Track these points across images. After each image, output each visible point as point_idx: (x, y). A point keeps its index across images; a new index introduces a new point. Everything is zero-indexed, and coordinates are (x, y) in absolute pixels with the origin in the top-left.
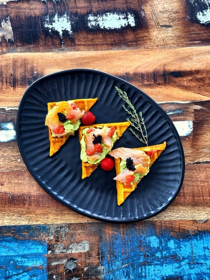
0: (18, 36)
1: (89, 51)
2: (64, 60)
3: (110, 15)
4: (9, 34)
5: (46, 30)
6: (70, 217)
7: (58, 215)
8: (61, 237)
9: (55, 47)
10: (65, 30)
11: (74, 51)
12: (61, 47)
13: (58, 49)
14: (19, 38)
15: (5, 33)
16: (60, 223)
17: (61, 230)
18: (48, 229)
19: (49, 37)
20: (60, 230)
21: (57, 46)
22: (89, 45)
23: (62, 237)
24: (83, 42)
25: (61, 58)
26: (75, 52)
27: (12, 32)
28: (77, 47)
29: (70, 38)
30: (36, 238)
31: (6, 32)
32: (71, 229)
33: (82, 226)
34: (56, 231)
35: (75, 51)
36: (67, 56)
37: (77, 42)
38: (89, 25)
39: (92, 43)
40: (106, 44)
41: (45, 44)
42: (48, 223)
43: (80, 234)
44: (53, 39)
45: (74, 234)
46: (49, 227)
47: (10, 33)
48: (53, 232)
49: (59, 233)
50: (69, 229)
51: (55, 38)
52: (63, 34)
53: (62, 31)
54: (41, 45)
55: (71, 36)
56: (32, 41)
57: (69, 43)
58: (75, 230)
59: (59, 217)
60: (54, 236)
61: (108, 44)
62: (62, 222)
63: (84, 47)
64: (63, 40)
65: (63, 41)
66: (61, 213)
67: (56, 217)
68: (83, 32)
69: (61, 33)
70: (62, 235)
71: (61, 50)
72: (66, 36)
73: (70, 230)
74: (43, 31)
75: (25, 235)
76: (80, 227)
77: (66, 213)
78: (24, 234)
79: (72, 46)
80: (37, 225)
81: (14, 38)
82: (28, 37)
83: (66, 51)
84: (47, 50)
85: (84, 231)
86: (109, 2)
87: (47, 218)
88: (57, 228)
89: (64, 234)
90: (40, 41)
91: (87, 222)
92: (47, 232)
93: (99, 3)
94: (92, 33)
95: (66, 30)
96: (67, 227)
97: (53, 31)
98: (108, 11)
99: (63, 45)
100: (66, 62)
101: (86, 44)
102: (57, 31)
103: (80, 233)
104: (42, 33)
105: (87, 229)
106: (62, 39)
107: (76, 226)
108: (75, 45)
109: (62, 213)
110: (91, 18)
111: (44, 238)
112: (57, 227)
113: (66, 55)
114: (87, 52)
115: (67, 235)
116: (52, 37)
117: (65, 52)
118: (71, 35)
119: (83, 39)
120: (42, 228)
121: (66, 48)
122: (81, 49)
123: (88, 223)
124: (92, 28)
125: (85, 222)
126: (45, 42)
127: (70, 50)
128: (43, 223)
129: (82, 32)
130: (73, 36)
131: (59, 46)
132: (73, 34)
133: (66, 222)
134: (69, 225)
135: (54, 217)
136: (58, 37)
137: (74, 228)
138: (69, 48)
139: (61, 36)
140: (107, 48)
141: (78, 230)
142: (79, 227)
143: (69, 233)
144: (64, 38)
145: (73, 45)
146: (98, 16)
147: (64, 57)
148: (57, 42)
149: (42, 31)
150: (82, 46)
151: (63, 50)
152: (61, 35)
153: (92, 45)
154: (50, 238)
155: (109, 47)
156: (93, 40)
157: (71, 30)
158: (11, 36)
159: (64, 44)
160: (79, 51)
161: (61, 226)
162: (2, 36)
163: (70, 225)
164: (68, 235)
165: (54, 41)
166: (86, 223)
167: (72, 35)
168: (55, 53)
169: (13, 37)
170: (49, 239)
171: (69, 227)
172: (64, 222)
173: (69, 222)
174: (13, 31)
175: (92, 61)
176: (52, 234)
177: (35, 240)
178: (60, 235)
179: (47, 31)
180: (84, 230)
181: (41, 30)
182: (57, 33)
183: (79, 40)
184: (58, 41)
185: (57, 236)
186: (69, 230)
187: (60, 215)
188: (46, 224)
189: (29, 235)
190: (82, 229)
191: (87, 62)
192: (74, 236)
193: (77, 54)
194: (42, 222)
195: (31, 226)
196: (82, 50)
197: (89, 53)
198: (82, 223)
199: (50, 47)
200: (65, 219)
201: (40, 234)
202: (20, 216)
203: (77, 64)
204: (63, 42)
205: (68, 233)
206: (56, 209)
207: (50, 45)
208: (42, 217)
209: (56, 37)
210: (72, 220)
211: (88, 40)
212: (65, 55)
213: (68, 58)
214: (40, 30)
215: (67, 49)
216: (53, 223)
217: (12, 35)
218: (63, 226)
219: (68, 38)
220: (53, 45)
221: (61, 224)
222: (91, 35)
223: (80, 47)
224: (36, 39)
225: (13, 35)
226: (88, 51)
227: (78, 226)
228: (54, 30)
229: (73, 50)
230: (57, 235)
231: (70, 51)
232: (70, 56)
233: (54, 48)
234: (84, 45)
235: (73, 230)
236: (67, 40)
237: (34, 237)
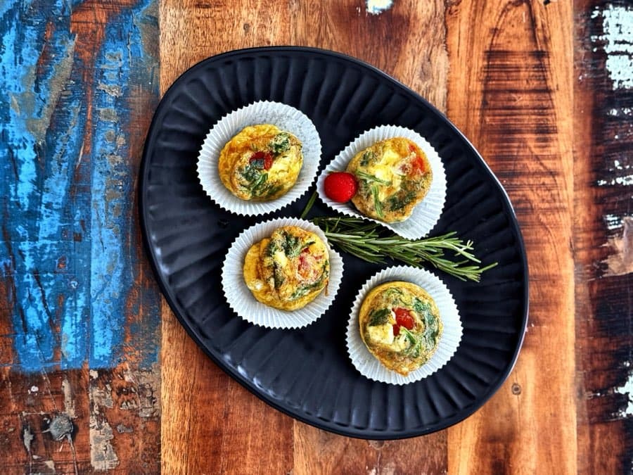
0: (616, 286)
1: (578, 459)
2: (556, 397)
4: (620, 264)
5: (627, 354)
6: (175, 421)
7: (182, 391)
8: (128, 401)
9: (589, 375)
10: (628, 400)
11: (578, 422)
12: (587, 391)
13: (583, 384)
14: (610, 289)
15: (622, 256)
16: (163, 396)
17: (146, 400)
18: (150, 368)
19: (613, 361)
20: (145, 396)
21: (589, 380)
22: (591, 460)
23: (129, 403)
24: (600, 444)
25: (561, 391)
26: (575, 424)
27: (624, 273)
28: (587, 430)
29: (608, 412)
30: (128, 340)
31: (625, 258)
32: (148, 424)
33: (154, 450)
34: (143, 387)
35: (578, 425)
36: (565, 405)
37: (598, 429)
39: (595, 466)
41: (596, 352)
42: (163, 368)
43: (133, 445)
44: (608, 372)
45: (135, 432)
46: (153, 370)
47: (623, 267)
48: (143, 381)
49: (139, 394)
50: (148, 418)
51: (609, 377)
52: (620, 395)
53: (627, 394)
54: (593, 341)
55: (613, 414)
56: (603, 321)
57: (598, 410)
58: (145, 435)
59: (176, 393)
60: (132, 383)
62: (165, 402)
63: (586, 447)
64: (605, 396)
65: (601, 394)
66: (186, 398)
67: (177, 386)
68: (624, 446)
69: (622, 390)
70: (134, 402)
71: (580, 391)
72: (614, 402)
73: (145, 420)
74: (626, 347)
75: (138, 312)
76: (150, 447)
77: (187, 411)
78: (141, 310)
79: (590, 418)
80: (159, 340)
81: (611, 277)
82: (613, 312)
83: (577, 404)
84: (581, 358)
85: (140, 455)
87: (176, 363)
88: (151, 389)
89: (135, 406)
90: (603, 341)
91: (162, 462)
92: (143, 366)
94: (620, 466)
95: (629, 403)
96: (153, 413)
97: (626, 372)
99: (592, 395)
100: (552, 402)
101: (595, 451)
102: (627, 380)
103: (136, 446)
104: (622, 344)
105: (146, 463)
106: (606, 393)
107: (154, 436)
108: (592, 424)
109: (185, 401)
111: (128, 358)
112: (154, 389)
113: (568, 403)
114: (575, 454)
115: (132, 415)
116: (613, 368)
117: (575, 401)
118: (617, 414)
119: (607, 444)
120: (152, 352)
121: (584, 402)
122: (583, 440)
123: (160, 464)
125: (162, 457)
126: (600, 350)
127: (579, 414)
128: (163, 356)
129: (623, 442)
130: (614, 420)
131: (589, 387)
132: (619, 418)
133: (164, 411)
134: (156, 419)
135: (178, 380)
136: (611, 383)
137: (149, 430)
138: (585, 409)
139: (613, 390)
141: (144, 441)
142: (151, 444)
143: (137, 418)
144: (610, 397)
145: (592, 419)
147: (562, 399)
148: (600, 381)
149: (628, 345)
150: (589, 442)
151: (581, 395)
152: (616, 392)
153: (592, 467)
154: (128, 372)
156: (603, 470)
157: (628, 415)
158: (616, 272)
159: (596, 397)
160: (578, 433)
161: (154, 398)
162: (616, 249)
163: (156, 421)
164: (134, 417)
165: (603, 372)
166: (160, 459)
167: (616, 417)
168: (574, 376)
169: (612, 274)
170: (127, 370)
171: (151, 417)
172: (165, 405)
173: (163, 418)
174: (626, 275)
175: (553, 467)
176: (138, 378)
177: (126, 337)
178: (133, 398)
179: (626, 356)
180: (143, 454)
181: (630, 343)
182: (622, 381)
183: (605, 434)
184: (603, 383)
185: (133, 389)
186: (145, 417)
187: (182, 394)
188: (161, 362)
189: (137, 322)
190: (145, 450)
191: (550, 454)
192: (129, 431)
193: (571, 429)
194: (167, 352)
195: (157, 327)
196: (580, 440)
197: (573, 459)
198: (160, 451)
199: (589, 365)
200: (171, 407)
201: (138, 348)
203: (546, 429)
204: (599, 394)
205: (138, 416)
206: (197, 386)
207: (591, 363)
208: (178, 354)
209: (613, 378)
210: (169, 425)
211: (604, 455)
212: (569, 400)
213: (561, 405)
214: (628, 340)
215: (583, 406)
216: (162, 378)
217: (619, 272)
218: (155, 405)
219: (610, 407)
220: (594, 371)
221: (160, 397)
222: (616, 464)
223: (587, 435)
224: (607, 330)
225: (619, 274)
226: (578, 456)
227: (154, 439)
228: (629, 373)
229: (581, 420)
230: (135, 389)
231: (577, 413)
232: (565, 413)
233: (585, 373)
234: (592, 446)
235: (144, 428)
236: (605, 406)
237: (132, 334)
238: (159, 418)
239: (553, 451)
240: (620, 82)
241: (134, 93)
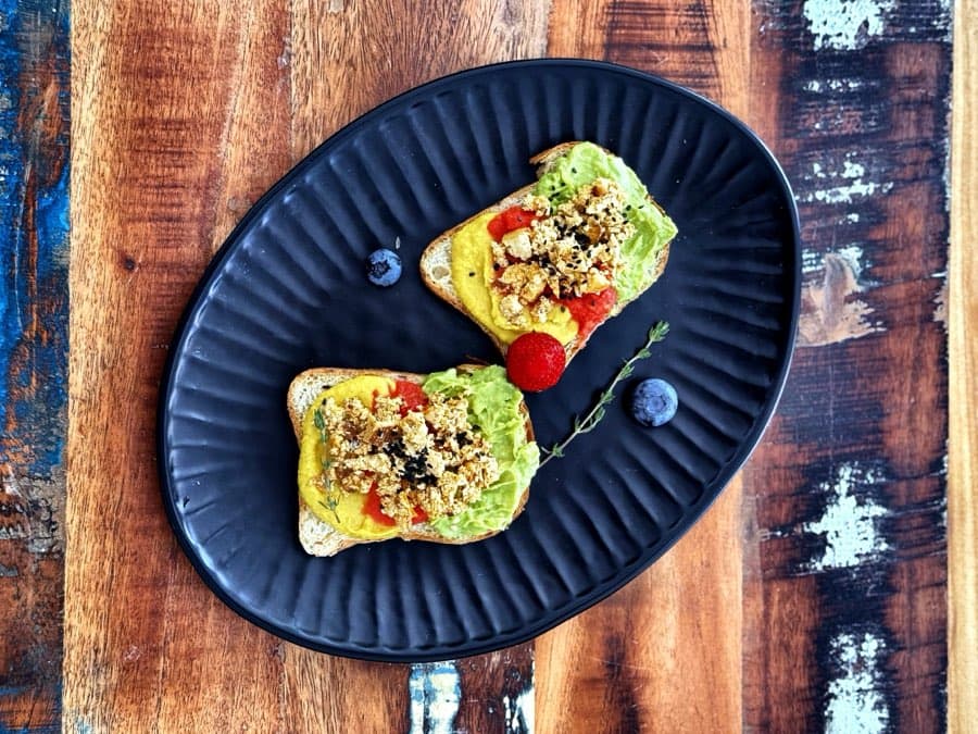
0: (810, 363)
1: (744, 636)
2: (710, 536)
3: (881, 719)
4: (817, 330)
5: (827, 471)
6: (88, 560)
7: (101, 513)
8: (11, 525)
9: (764, 503)
10: (826, 543)
11: (744, 576)
12: (760, 528)
13: (754, 517)
14: (801, 368)
15: (821, 314)
16: (68, 520)
17: (41, 525)
18: (48, 474)
19: (803, 481)
20: (38, 519)
21: (764, 511)
22: (765, 637)
23: (11, 530)
24: (780, 612)
25: (720, 527)
26: (740, 579)
27: (824, 343)
28: (760, 588)
29: (794, 561)
30: (12, 427)
31: (827, 321)
32: (43, 564)
33: (52, 605)
34: (35, 504)
35: (744, 581)
36: (725, 548)
37: (777, 590)
38: (844, 639)
39: (772, 647)
40: (767, 700)
41: (776, 467)
42: (69, 474)
43: (17, 597)
44: (794, 498)
45: (20, 576)
46: (53, 478)
47: (822, 333)
48: (35, 495)
49: (29, 516)
50: (43, 554)
51: (796, 506)
52: (813, 534)
53: (824, 533)
54: (771, 449)
55: (801, 566)
56: (788, 418)
57: (778, 558)
58: (37, 580)
59: (91, 515)
60: (17, 497)
61: (767, 708)
62: (72, 529)
63: (758, 616)
64: (790, 535)
65: (783, 534)
66: (107, 524)
67: (92, 504)
68: (817, 615)
69: (816, 528)
70: (19, 528)
71: (750, 528)
72: (803, 547)
73: (37, 557)
74: (823, 460)
75: (29, 383)
76: (46, 601)
77: (109, 544)
78: (34, 381)
79: (764, 571)
80: (64, 430)
81: (803, 348)
82: (803, 404)
83: (744, 548)
84: (752, 474)
85: (29, 613)
86: (929, 713)
87: (91, 468)
88: (49, 508)
89: (22, 535)
90: (788, 449)
91: (66, 626)
92: (35, 471)
93: (926, 676)
94: (811, 647)
95: (828, 549)
96: (51, 547)
97: (824, 500)
98: (893, 712)
99: (769, 534)
100: (704, 544)
101: (772, 623)
102: (826, 511)
103: (23, 598)
104: (819, 454)
105: (38, 627)
106: (791, 531)
107: (53, 584)
108: (767, 580)
109: (106, 529)
110: (871, 645)
111: (12, 456)
112: (54, 507)
113: (730, 546)
114: (740, 626)
115: (17, 548)
116: (801, 493)
117: (741, 542)
118: (808, 565)
119: (791, 612)
120: (52, 448)
121: (757, 545)
122: (753, 604)
123: (61, 628)
124: (831, 648)
125: (66, 617)
126: (783, 464)
127: (747, 562)
128: (70, 454)
129: (817, 610)
130: (802, 574)
131: (763, 520)
132: (811, 572)
133: (70, 544)
134: (56, 556)
135: (95, 496)
136: (799, 516)
137: (45, 574)
138: (758, 557)
139: (803, 526)
140: (753, 704)
141: (37, 591)
142: (47, 595)
143: (25, 554)
144: (797, 537)
145: (767, 572)
146: (878, 675)
147: (721, 539)
148: (782, 514)
149: (827, 457)
150: (762, 609)
151: (750, 535)
152: (806, 530)
153: (767, 648)
154: (11, 480)
155: (757, 714)
156: (783, 654)
157: (824, 567)
158: (811, 340)
159: (774, 537)
160: (744, 593)
161: (54, 523)
162: (812, 304)
163: (56, 560)
164: (19, 551)
165: (788, 499)
166: (62, 620)
167: (805, 570)
168: (741, 503)
169: (804, 345)
170: (8, 476)
171: (49, 553)
172: (72, 534)
173: (68, 554)
174: (827, 346)
175: (704, 647)
176: (27, 490)
177: (8, 422)
178: (18, 522)
179: (824, 475)
180: (35, 612)
181: (830, 453)
182: (817, 513)
183: (788, 598)
184: (787, 515)
185: (18, 507)
186: (39, 553)
187: (101, 518)
188: (67, 464)
189: (26, 399)
190: (38, 605)
191: (699, 626)
192: (11, 574)
193: (734, 588)
194: (75, 449)
195: (62, 409)
196: (748, 606)
197: (736, 634)
198: (62, 607)
199: (764, 486)
200: (83, 538)
201: (27, 442)
202: (104, 367)
203: (693, 586)
204: (779, 533)
205: (27, 551)
206: (127, 504)
207: (768, 483)
208: (96, 452)
209: (802, 508)
210: (79, 567)
211: (786, 631)
212: (730, 541)
213: (720, 552)
214: (828, 448)
215: (754, 551)
216: (69, 491)
217: (815, 341)
218: (56, 533)
219: (797, 554)
220: (772, 497)
221: (64, 522)
222: (806, 645)
223: (760, 599)
224: (794, 432)
225: (816, 345)
226: (744, 630)
227: (53, 589)
228: (828, 501)
229: (749, 573)
230: (22, 507)
231: (744, 561)
232: (724, 561)
233: (757, 500)
234: (767, 615)
235: (37, 571)
236: (788, 553)
237: (19, 419)
238: (61, 554)
239: (703, 623)
240: (826, 37)
241: (27, 26)
